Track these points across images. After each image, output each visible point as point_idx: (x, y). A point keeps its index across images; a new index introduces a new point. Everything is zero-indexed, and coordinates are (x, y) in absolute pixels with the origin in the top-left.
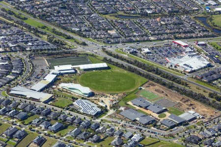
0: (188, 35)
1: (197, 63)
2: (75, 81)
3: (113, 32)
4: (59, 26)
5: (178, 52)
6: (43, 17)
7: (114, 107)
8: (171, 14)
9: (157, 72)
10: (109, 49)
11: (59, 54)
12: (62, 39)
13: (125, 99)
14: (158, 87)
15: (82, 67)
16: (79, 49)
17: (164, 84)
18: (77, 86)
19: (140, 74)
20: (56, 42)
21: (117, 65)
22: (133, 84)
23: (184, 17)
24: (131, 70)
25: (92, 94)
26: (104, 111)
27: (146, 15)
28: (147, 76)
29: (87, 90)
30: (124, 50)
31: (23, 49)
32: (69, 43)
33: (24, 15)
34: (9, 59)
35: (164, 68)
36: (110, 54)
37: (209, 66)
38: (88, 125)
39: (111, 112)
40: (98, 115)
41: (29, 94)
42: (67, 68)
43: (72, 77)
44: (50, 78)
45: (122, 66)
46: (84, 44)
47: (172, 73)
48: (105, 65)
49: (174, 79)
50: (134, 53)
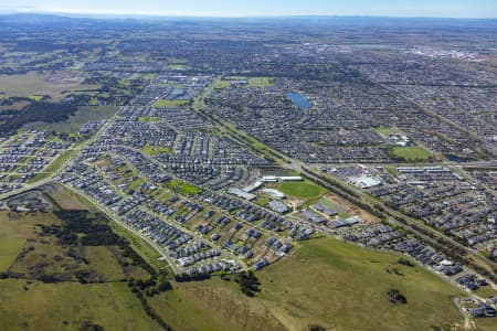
0: (370, 161)
1: (370, 182)
2: (276, 188)
3: (313, 156)
4: (275, 149)
5: (358, 172)
6: (265, 142)
7: (299, 208)
8: (360, 145)
9: (338, 186)
10: (307, 167)
11: (269, 167)
12: (274, 158)
13: (308, 203)
14: (336, 197)
15: (283, 178)
16: (285, 166)
17: (341, 195)
18: (275, 191)
19: (324, 186)
20: (269, 160)
21: (309, 178)
22: (318, 193)
23: (370, 148)
24: (318, 183)
25: (284, 198)
26: (290, 210)
27: (341, 144)
28: (330, 189)
29: (281, 195)
30: (317, 168)
31: (245, 163)
32: (279, 161)
33: (253, 140)
34: (234, 169)
35: (345, 184)
36: (306, 170)
37: (381, 185)
38: (275, 220)
39: (295, 212)
40: (284, 213)
41: (240, 193)
42: (271, 178)
43: (274, 185)
44: (257, 184)
45: (313, 180)
46: (289, 162)
47: (351, 188)
48: (299, 178)
49: (349, 192)
50: (325, 171)
